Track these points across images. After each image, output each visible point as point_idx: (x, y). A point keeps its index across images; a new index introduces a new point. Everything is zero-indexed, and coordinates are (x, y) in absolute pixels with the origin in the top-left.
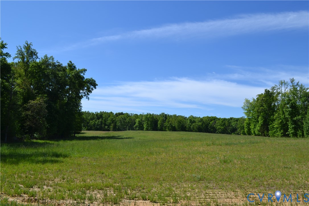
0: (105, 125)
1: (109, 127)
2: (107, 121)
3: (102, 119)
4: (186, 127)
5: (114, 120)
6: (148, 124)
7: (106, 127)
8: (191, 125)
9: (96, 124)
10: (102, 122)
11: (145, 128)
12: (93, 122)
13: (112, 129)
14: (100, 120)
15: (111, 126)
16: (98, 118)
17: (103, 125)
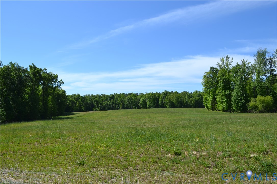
0: (116, 105)
1: (119, 106)
2: (118, 101)
3: (113, 100)
4: (183, 102)
5: (123, 100)
6: (150, 102)
7: (117, 106)
8: (188, 100)
9: (108, 105)
10: (113, 102)
11: (148, 105)
12: (106, 103)
13: (121, 108)
14: (112, 101)
15: (121, 106)
16: (110, 100)
17: (114, 105)
